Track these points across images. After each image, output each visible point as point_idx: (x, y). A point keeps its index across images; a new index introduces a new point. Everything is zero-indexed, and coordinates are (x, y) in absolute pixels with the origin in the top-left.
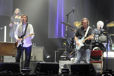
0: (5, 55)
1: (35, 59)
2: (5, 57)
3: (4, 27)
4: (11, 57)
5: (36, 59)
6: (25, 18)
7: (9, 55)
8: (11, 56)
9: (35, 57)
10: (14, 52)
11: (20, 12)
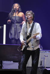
2: (4, 62)
3: (3, 26)
4: (12, 62)
5: (42, 65)
6: (29, 15)
9: (41, 62)
10: (15, 57)
11: (19, 8)
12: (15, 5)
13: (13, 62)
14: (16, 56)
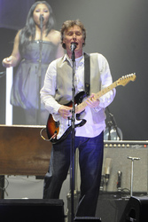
0: (10, 174)
1: (119, 185)
2: (10, 179)
4: (33, 178)
5: (124, 186)
7: (22, 174)
8: (32, 174)
10: (42, 162)
12: (37, 9)
13: (37, 178)
14: (45, 160)
